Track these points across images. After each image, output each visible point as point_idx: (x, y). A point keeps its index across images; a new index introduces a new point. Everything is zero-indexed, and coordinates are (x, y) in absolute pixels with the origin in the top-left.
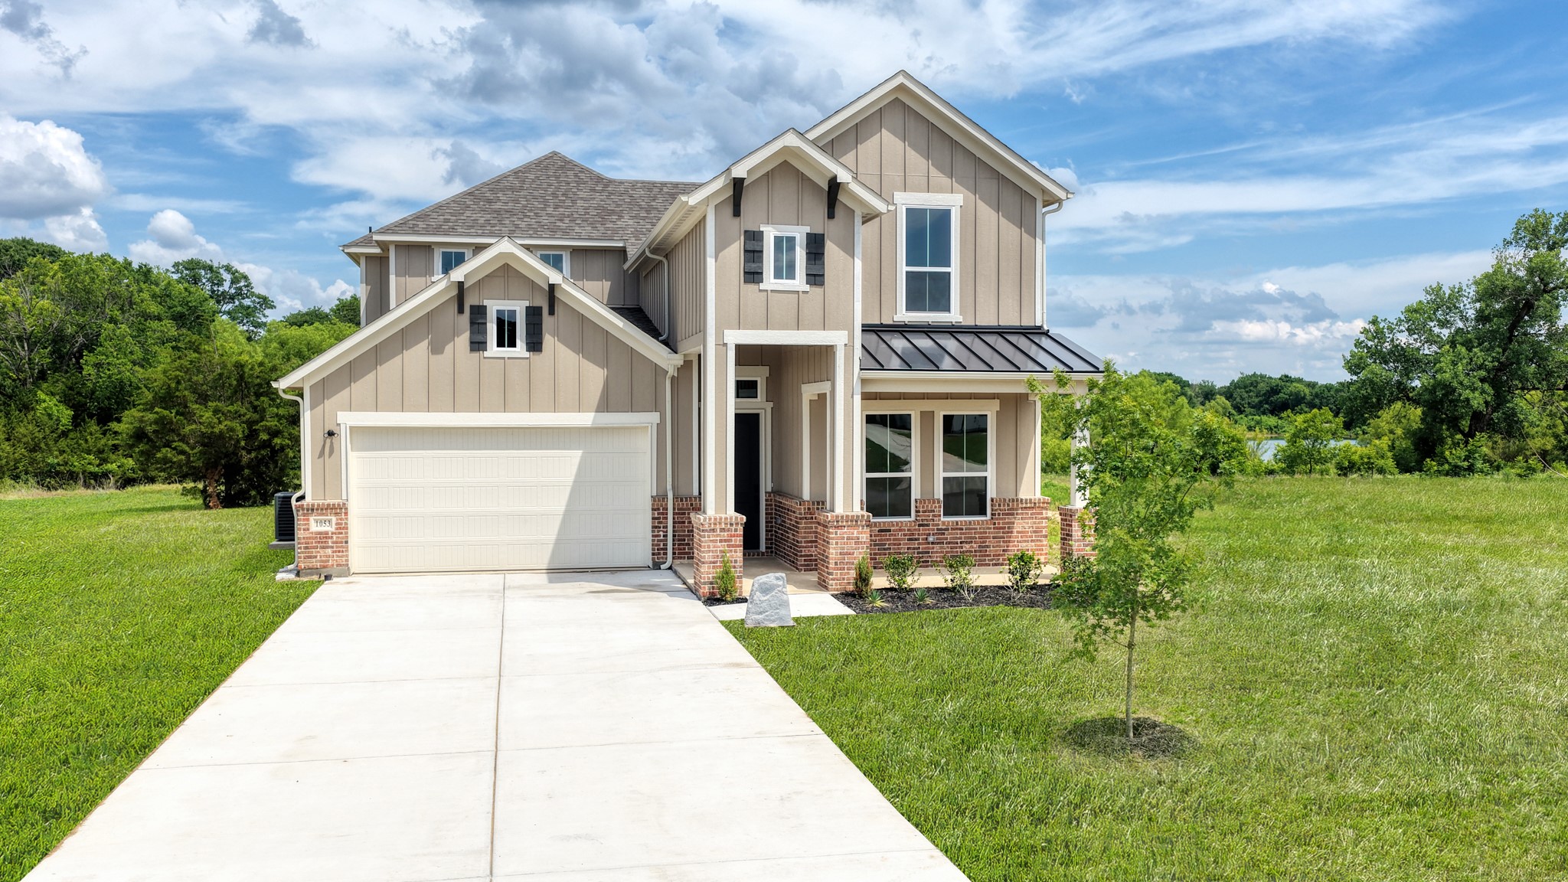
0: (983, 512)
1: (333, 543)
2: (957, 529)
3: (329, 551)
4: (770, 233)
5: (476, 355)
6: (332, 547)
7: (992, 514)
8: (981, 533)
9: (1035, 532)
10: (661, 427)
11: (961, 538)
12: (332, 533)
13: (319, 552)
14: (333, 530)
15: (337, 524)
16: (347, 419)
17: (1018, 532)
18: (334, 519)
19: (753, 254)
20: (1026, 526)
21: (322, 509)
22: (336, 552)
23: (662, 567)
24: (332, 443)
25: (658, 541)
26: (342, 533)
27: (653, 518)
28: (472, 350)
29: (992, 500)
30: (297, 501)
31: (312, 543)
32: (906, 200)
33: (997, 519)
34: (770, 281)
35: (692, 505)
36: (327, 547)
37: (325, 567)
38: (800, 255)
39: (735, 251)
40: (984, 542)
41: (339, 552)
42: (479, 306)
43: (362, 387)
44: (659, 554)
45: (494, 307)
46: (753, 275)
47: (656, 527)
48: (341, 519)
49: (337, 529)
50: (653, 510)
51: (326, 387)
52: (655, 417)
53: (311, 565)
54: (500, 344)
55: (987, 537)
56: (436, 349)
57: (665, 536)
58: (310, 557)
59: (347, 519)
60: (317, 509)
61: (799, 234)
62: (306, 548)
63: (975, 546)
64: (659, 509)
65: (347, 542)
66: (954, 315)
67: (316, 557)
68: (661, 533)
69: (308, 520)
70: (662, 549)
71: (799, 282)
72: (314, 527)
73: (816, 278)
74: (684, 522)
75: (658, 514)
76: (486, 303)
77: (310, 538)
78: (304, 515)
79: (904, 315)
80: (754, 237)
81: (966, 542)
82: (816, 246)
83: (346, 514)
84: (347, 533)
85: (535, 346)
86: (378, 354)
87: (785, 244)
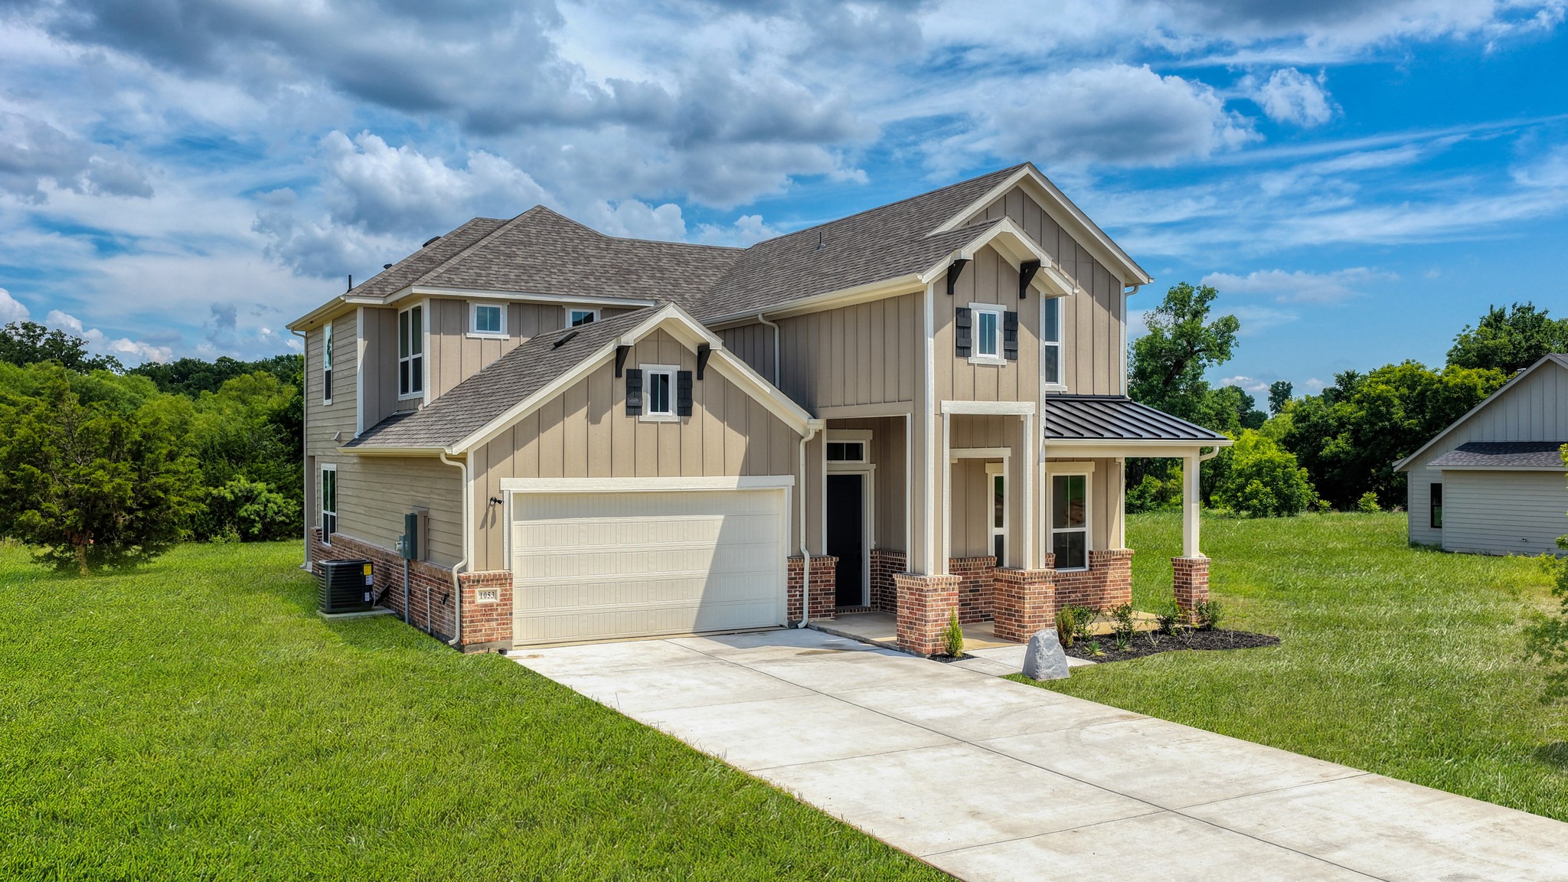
0: (1083, 565)
1: (498, 615)
2: (1066, 580)
3: (494, 624)
5: (631, 419)
6: (497, 620)
7: (1090, 566)
8: (1083, 583)
9: (1123, 581)
10: (796, 489)
11: (1068, 589)
12: (497, 605)
13: (483, 625)
14: (498, 601)
15: (501, 595)
16: (511, 486)
17: (1111, 581)
18: (499, 590)
19: (963, 330)
20: (1117, 575)
21: (488, 581)
22: (500, 624)
23: (800, 625)
24: (494, 511)
25: (795, 600)
26: (506, 605)
27: (790, 579)
28: (628, 414)
29: (1091, 553)
30: (458, 572)
31: (477, 616)
33: (1095, 570)
35: (824, 564)
36: (492, 620)
37: (489, 641)
40: (1086, 591)
41: (504, 624)
42: (635, 370)
43: (526, 453)
44: (796, 613)
45: (648, 370)
47: (793, 587)
48: (506, 590)
49: (502, 600)
50: (789, 570)
51: (489, 455)
52: (790, 480)
53: (476, 640)
54: (654, 409)
55: (1088, 587)
56: (593, 418)
57: (801, 595)
58: (475, 631)
59: (511, 589)
60: (483, 581)
61: (998, 311)
62: (472, 622)
63: (1079, 595)
64: (795, 570)
65: (511, 614)
66: (1061, 385)
67: (481, 631)
68: (797, 593)
69: (473, 592)
70: (798, 608)
72: (480, 600)
74: (817, 582)
75: (795, 574)
76: (642, 367)
77: (475, 611)
78: (469, 587)
80: (963, 313)
81: (1073, 592)
83: (511, 584)
84: (511, 604)
85: (685, 410)
86: (540, 421)
87: (988, 321)
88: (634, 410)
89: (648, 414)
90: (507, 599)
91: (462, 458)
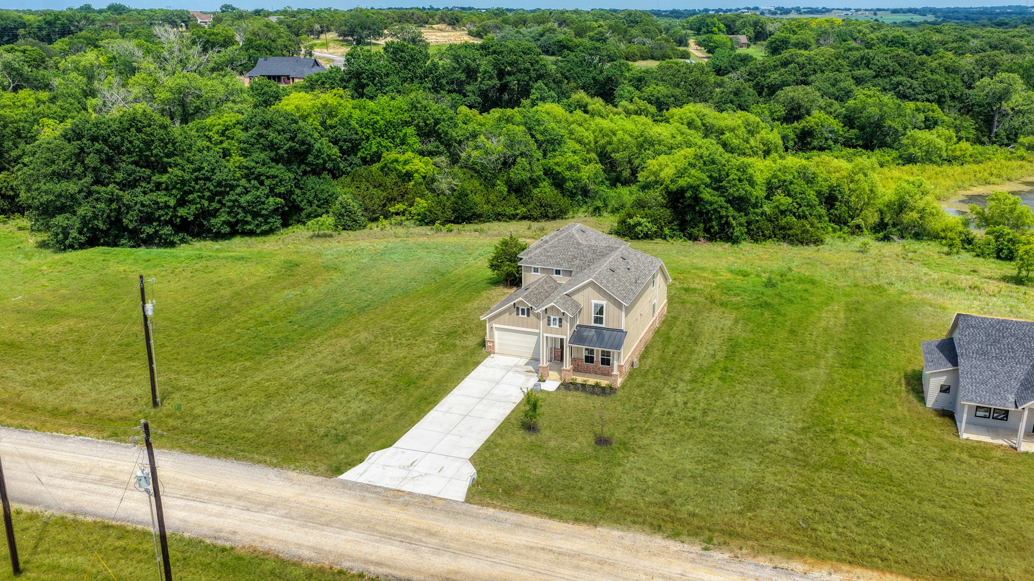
2: (603, 368)
4: (552, 318)
5: (518, 316)
8: (608, 370)
12: (492, 346)
13: (489, 349)
16: (495, 325)
18: (492, 343)
19: (549, 320)
24: (492, 330)
32: (594, 302)
34: (552, 326)
36: (491, 348)
37: (490, 352)
38: (558, 322)
39: (546, 319)
41: (493, 349)
42: (518, 307)
43: (497, 320)
45: (520, 308)
46: (549, 324)
51: (491, 319)
53: (488, 351)
54: (522, 315)
56: (510, 314)
60: (489, 341)
61: (558, 318)
62: (487, 348)
63: (607, 372)
65: (495, 348)
66: (603, 326)
69: (488, 343)
71: (557, 326)
72: (489, 345)
73: (560, 326)
79: (593, 324)
80: (549, 317)
81: (605, 371)
82: (560, 320)
83: (495, 342)
85: (528, 315)
86: (500, 314)
87: (554, 319)
88: (518, 314)
89: (520, 315)
90: (494, 345)
91: (485, 321)
